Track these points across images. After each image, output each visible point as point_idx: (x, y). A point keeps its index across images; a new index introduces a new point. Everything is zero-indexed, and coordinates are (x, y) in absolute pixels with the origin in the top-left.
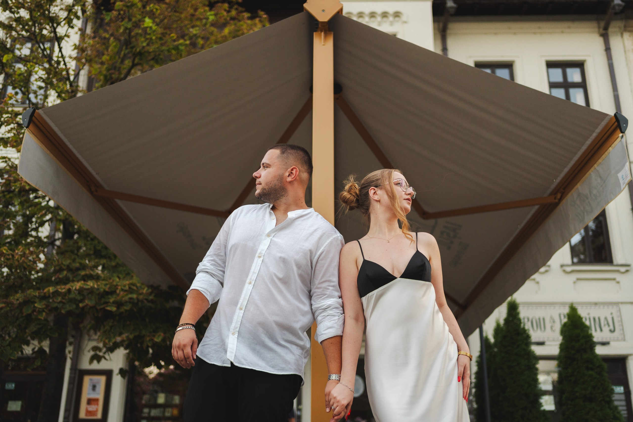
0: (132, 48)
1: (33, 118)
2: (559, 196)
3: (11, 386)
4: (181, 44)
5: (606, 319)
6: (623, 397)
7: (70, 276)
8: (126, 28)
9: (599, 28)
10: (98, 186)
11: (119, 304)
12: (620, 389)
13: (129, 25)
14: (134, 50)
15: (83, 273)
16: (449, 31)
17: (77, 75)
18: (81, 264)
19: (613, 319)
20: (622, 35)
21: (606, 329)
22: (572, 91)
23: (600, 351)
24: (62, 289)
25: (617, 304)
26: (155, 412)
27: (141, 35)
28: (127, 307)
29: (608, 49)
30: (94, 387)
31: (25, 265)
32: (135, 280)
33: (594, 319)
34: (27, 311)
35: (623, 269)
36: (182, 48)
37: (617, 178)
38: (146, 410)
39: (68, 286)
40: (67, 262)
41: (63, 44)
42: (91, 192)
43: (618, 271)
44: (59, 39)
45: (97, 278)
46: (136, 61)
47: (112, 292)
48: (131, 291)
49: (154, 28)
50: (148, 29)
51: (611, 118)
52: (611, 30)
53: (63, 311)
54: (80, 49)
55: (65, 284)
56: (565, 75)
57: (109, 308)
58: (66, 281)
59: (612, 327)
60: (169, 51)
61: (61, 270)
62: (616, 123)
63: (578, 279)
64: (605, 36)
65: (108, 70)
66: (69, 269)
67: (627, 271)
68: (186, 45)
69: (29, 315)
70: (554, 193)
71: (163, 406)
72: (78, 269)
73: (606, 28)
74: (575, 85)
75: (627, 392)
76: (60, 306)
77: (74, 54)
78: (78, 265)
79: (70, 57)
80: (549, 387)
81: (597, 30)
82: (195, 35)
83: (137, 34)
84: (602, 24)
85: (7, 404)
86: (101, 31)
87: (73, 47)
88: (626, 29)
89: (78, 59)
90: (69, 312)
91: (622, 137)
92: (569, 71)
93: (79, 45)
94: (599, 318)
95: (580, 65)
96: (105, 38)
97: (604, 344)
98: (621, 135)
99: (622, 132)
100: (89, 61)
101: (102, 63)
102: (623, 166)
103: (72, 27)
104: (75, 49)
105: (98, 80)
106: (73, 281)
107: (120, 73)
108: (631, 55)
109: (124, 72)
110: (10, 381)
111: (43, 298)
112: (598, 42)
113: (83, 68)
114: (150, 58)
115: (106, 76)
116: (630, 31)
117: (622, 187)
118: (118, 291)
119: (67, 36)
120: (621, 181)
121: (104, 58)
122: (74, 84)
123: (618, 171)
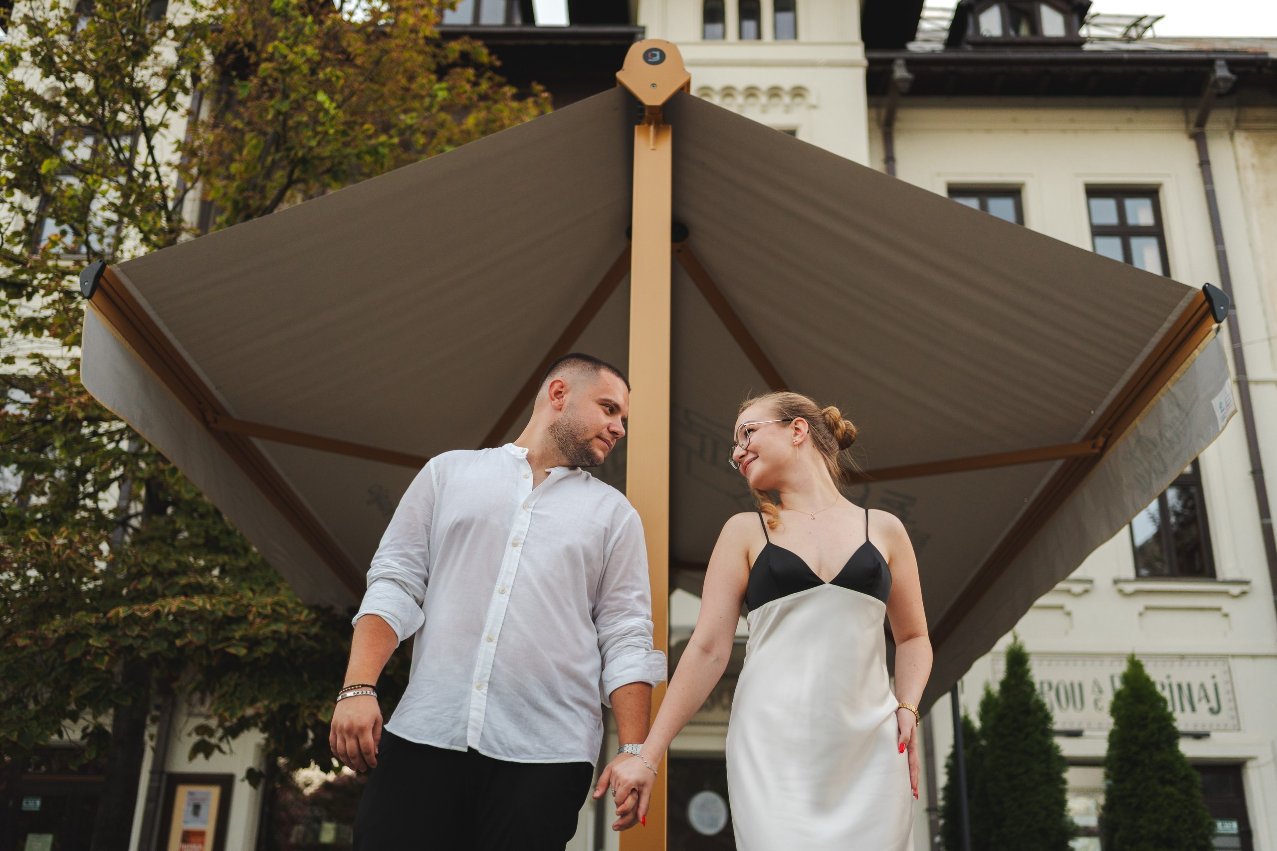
0: (289, 149)
1: (102, 281)
2: (1101, 441)
3: (33, 804)
4: (382, 144)
5: (1202, 686)
6: (1236, 843)
7: (159, 586)
8: (278, 113)
9: (1187, 122)
10: (219, 411)
11: (252, 643)
12: (1232, 827)
13: (285, 107)
14: (292, 153)
15: (183, 581)
16: (897, 125)
17: (179, 202)
18: (179, 563)
19: (1216, 687)
20: (1232, 136)
21: (1202, 707)
22: (1136, 243)
23: (1188, 749)
24: (144, 611)
25: (1224, 658)
27: (306, 126)
28: (268, 649)
29: (1204, 164)
30: (196, 809)
31: (71, 563)
32: (283, 596)
33: (1180, 687)
34: (73, 652)
35: (1235, 590)
36: (384, 151)
37: (1211, 408)
39: (155, 606)
40: (153, 559)
41: (156, 140)
42: (205, 423)
43: (1226, 593)
44: (149, 132)
45: (209, 591)
46: (297, 174)
47: (240, 619)
48: (275, 617)
49: (334, 111)
50: (322, 114)
51: (1197, 295)
52: (1209, 127)
53: (143, 654)
54: (187, 149)
55: (149, 601)
56: (1121, 212)
57: (232, 650)
58: (151, 595)
59: (1214, 704)
60: (358, 156)
61: (140, 575)
62: (1207, 304)
63: (1148, 608)
64: (1199, 138)
65: (241, 190)
66: (157, 572)
67: (1244, 593)
68: (392, 146)
69: (77, 661)
70: (1093, 435)
72: (173, 573)
73: (1201, 123)
74: (1142, 232)
75: (1245, 834)
76: (137, 643)
77: (176, 158)
78: (173, 565)
79: (169, 164)
80: (1092, 821)
81: (1183, 126)
82: (410, 127)
83: (299, 123)
84: (1194, 115)
85: (24, 840)
86: (228, 116)
87: (175, 146)
88: (1239, 125)
89: (183, 168)
90: (154, 656)
91: (1218, 329)
92: (1130, 204)
93: (186, 143)
94: (1189, 686)
95: (1151, 193)
96: (236, 129)
97: (1199, 736)
98: (1215, 326)
99: (1218, 321)
100: (205, 173)
101: (230, 177)
102: (1220, 386)
103: (175, 109)
104: (177, 150)
105: (221, 211)
106: (164, 596)
107: (264, 197)
108: (1250, 176)
109: (272, 194)
110: (33, 795)
111: (105, 628)
112: (1186, 149)
113: (192, 187)
114: (322, 169)
115: (236, 203)
116: (1247, 130)
117: (1221, 424)
118: (251, 617)
119: (164, 125)
120: (1219, 414)
121: (234, 168)
122: (174, 217)
123: (1213, 395)
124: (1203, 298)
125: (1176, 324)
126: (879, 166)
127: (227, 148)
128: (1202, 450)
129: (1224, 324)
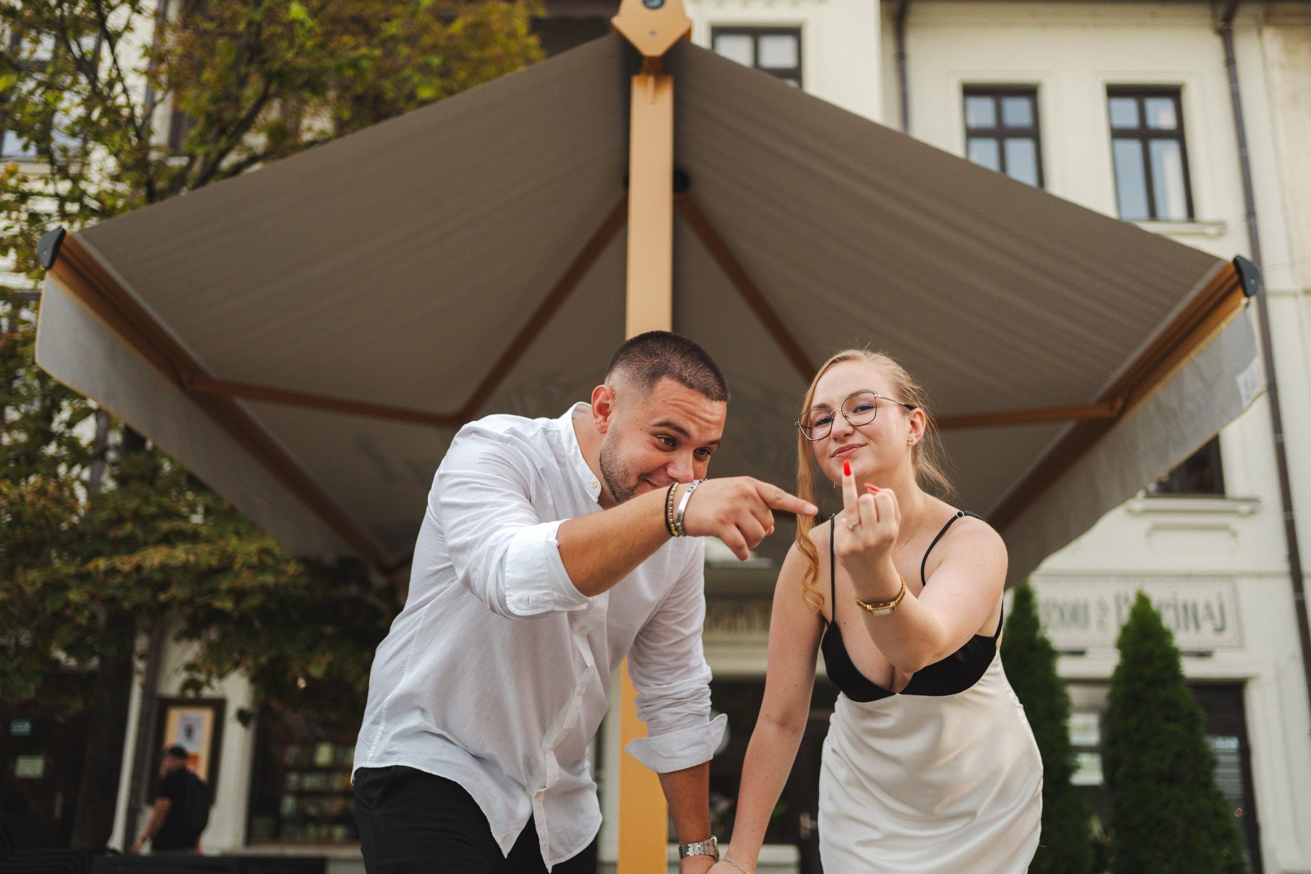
0: (264, 62)
1: (62, 249)
2: (1119, 404)
3: (22, 728)
4: (363, 57)
5: (1208, 607)
6: (1235, 759)
7: (140, 534)
8: (250, 23)
9: (1214, 16)
10: (195, 371)
11: (239, 594)
12: (1231, 744)
13: (258, 16)
14: (267, 67)
15: (165, 526)
16: (912, 19)
17: (148, 116)
18: (160, 506)
19: (1221, 607)
20: (1260, 32)
21: (1207, 626)
22: (1156, 146)
23: (1191, 669)
24: (125, 563)
25: (1229, 577)
26: (311, 782)
27: (281, 37)
28: (255, 601)
29: (1230, 62)
30: (189, 732)
31: (47, 513)
32: (269, 543)
33: (1185, 607)
34: (53, 604)
35: (1245, 508)
36: (365, 64)
37: (1234, 385)
38: (293, 778)
39: (136, 558)
40: (132, 504)
41: (121, 46)
42: (180, 384)
43: (1235, 512)
44: (112, 38)
45: (193, 537)
46: (273, 89)
47: (225, 567)
48: (260, 568)
49: (310, 23)
50: (297, 26)
51: (1226, 267)
52: (1239, 21)
53: (127, 605)
54: (155, 55)
55: (132, 551)
56: (1142, 113)
57: (218, 604)
58: (131, 545)
59: (1218, 621)
60: (339, 69)
61: (119, 521)
62: (1236, 278)
63: (1157, 528)
64: (1226, 34)
65: (215, 100)
66: (136, 516)
67: (1252, 513)
68: (373, 59)
69: (57, 615)
70: (1109, 397)
71: (328, 770)
72: (154, 517)
73: (1228, 18)
74: (1162, 134)
75: (1245, 752)
76: (120, 593)
77: (144, 64)
78: (153, 510)
79: (135, 70)
80: (1092, 737)
81: (1208, 21)
82: (393, 38)
83: (273, 35)
84: (1221, 10)
85: (15, 762)
86: (198, 18)
87: (142, 51)
88: (1268, 19)
89: (151, 75)
90: (138, 608)
91: (1247, 305)
92: (1152, 105)
93: (153, 48)
94: (1195, 607)
95: (1173, 93)
96: (205, 32)
97: (1203, 655)
98: (1244, 301)
99: (1247, 295)
100: (175, 86)
101: (203, 85)
102: (1247, 363)
103: (139, 12)
104: (145, 55)
105: (193, 123)
106: (146, 544)
107: (238, 108)
108: (1277, 75)
109: (248, 105)
110: (21, 717)
111: (83, 578)
112: (1212, 46)
113: (162, 100)
114: (300, 80)
115: (209, 116)
116: (1277, 25)
117: (1245, 403)
118: (236, 567)
119: (128, 27)
120: (1243, 392)
121: (207, 75)
122: (144, 132)
123: (1239, 371)
124: (1232, 269)
125: (1202, 294)
126: (893, 123)
127: (198, 54)
128: (1224, 425)
129: (1253, 300)
